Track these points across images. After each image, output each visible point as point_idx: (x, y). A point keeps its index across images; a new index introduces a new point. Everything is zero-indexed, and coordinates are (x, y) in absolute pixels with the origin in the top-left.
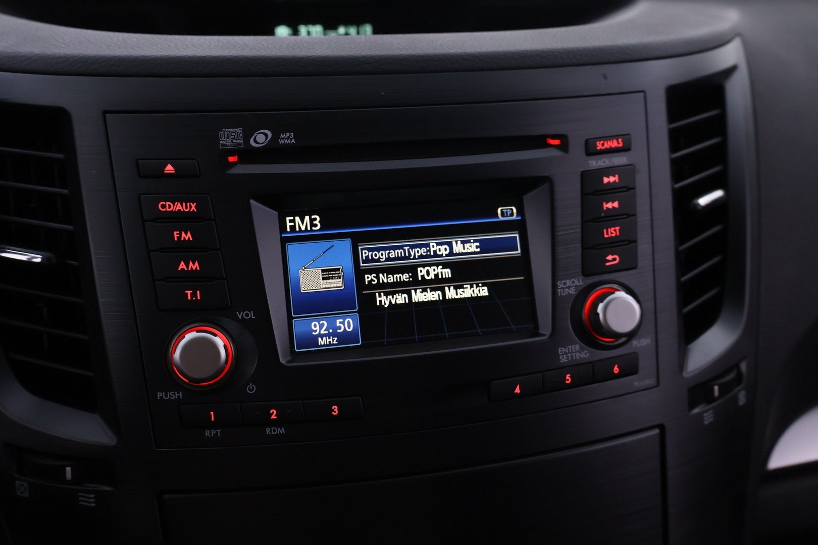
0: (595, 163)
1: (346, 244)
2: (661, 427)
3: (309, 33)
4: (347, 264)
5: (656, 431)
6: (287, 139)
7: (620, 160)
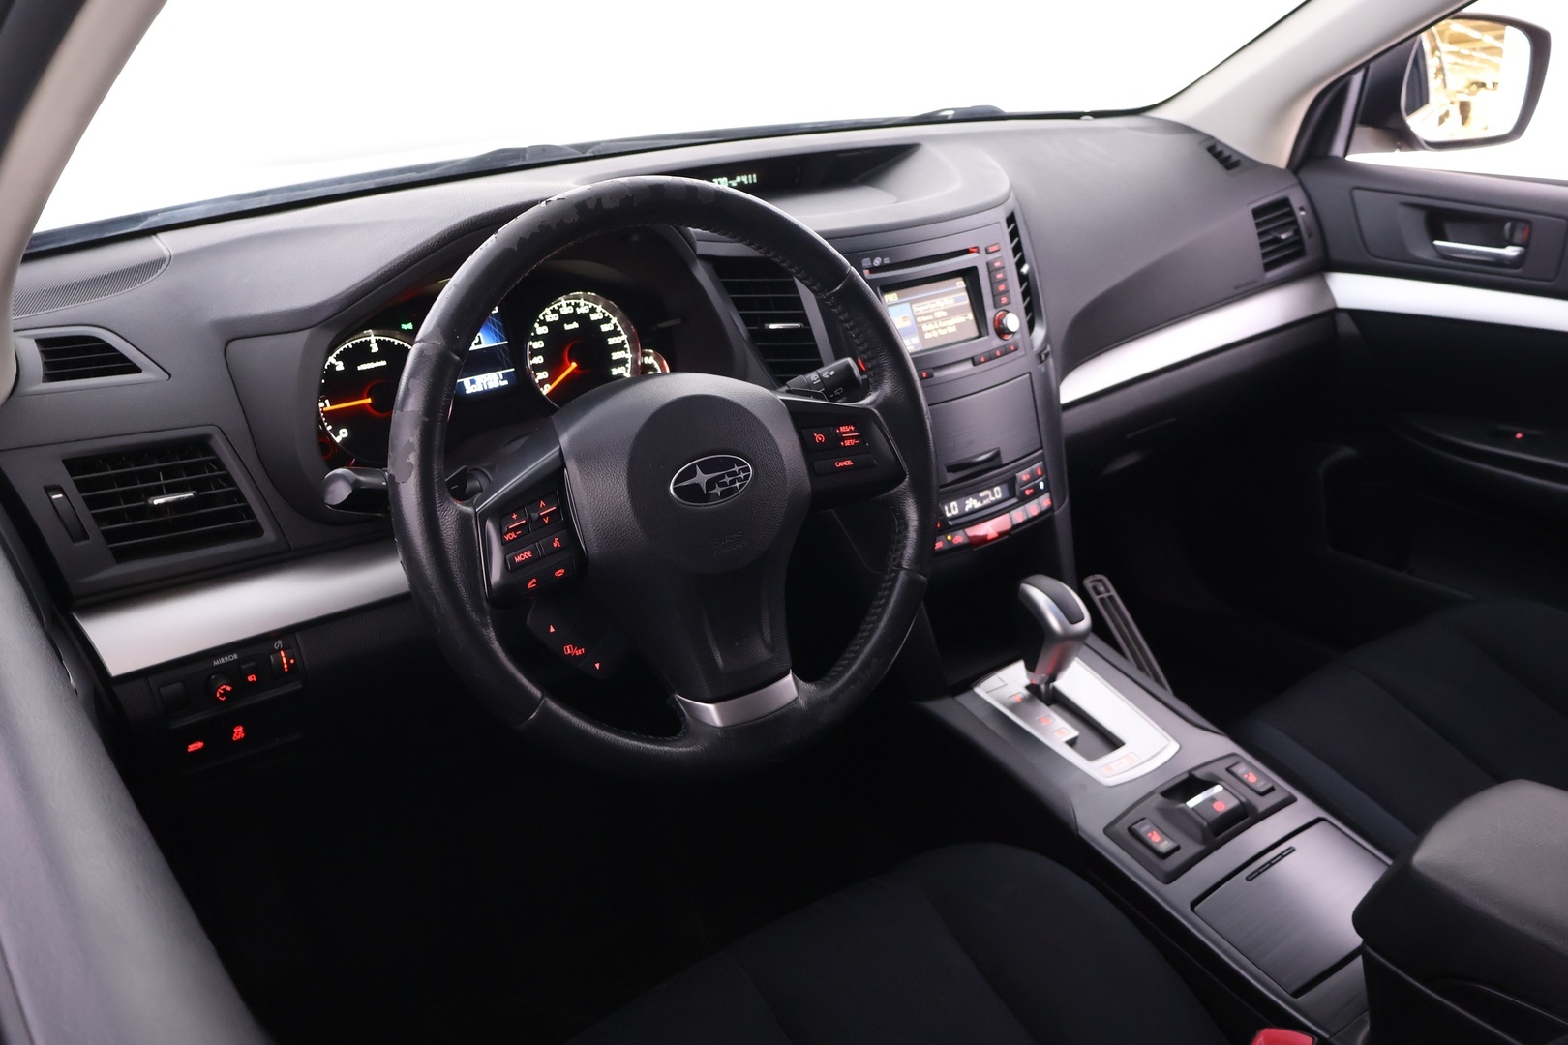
0: (991, 257)
1: (908, 305)
2: (1029, 373)
3: (719, 183)
4: (909, 314)
5: (1028, 375)
6: (887, 261)
7: (997, 255)
